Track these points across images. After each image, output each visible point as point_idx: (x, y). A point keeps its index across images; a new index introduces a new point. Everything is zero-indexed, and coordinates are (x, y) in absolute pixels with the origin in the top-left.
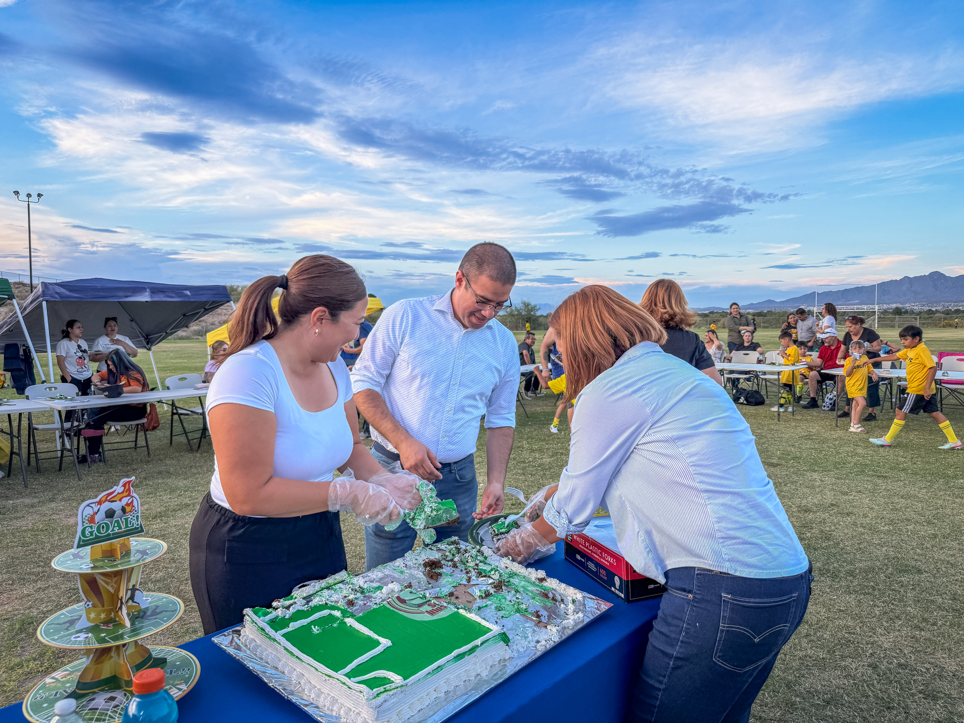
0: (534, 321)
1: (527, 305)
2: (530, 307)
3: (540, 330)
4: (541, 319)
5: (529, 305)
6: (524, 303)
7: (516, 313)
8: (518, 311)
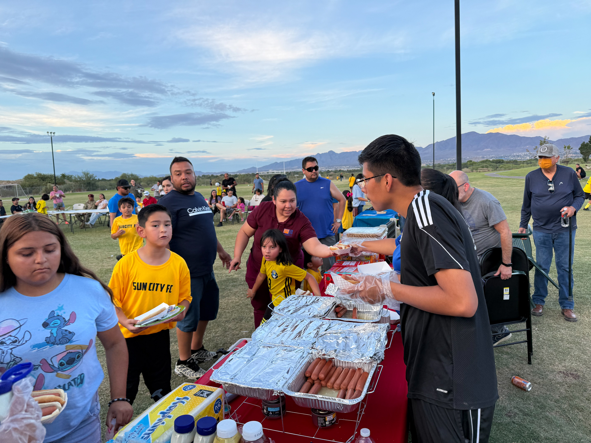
0: (93, 184)
1: (86, 174)
2: (89, 175)
3: (98, 190)
4: (99, 184)
5: (88, 174)
6: (84, 173)
7: (79, 179)
8: (80, 178)
